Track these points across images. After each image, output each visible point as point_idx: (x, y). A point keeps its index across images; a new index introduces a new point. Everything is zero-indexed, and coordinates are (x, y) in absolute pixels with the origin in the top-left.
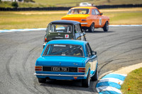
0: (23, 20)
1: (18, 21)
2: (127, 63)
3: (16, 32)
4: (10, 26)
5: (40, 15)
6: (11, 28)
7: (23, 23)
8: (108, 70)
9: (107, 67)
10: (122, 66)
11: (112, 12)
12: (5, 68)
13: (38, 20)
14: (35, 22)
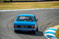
0: (14, 6)
1: (12, 6)
2: (58, 24)
3: (11, 11)
4: (9, 9)
5: (21, 4)
6: (9, 10)
7: (14, 7)
8: (50, 27)
9: (49, 25)
10: (55, 25)
11: (51, 3)
12: (7, 26)
13: (20, 6)
14: (19, 7)
